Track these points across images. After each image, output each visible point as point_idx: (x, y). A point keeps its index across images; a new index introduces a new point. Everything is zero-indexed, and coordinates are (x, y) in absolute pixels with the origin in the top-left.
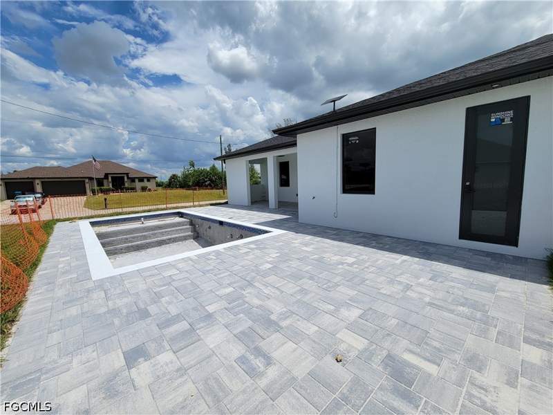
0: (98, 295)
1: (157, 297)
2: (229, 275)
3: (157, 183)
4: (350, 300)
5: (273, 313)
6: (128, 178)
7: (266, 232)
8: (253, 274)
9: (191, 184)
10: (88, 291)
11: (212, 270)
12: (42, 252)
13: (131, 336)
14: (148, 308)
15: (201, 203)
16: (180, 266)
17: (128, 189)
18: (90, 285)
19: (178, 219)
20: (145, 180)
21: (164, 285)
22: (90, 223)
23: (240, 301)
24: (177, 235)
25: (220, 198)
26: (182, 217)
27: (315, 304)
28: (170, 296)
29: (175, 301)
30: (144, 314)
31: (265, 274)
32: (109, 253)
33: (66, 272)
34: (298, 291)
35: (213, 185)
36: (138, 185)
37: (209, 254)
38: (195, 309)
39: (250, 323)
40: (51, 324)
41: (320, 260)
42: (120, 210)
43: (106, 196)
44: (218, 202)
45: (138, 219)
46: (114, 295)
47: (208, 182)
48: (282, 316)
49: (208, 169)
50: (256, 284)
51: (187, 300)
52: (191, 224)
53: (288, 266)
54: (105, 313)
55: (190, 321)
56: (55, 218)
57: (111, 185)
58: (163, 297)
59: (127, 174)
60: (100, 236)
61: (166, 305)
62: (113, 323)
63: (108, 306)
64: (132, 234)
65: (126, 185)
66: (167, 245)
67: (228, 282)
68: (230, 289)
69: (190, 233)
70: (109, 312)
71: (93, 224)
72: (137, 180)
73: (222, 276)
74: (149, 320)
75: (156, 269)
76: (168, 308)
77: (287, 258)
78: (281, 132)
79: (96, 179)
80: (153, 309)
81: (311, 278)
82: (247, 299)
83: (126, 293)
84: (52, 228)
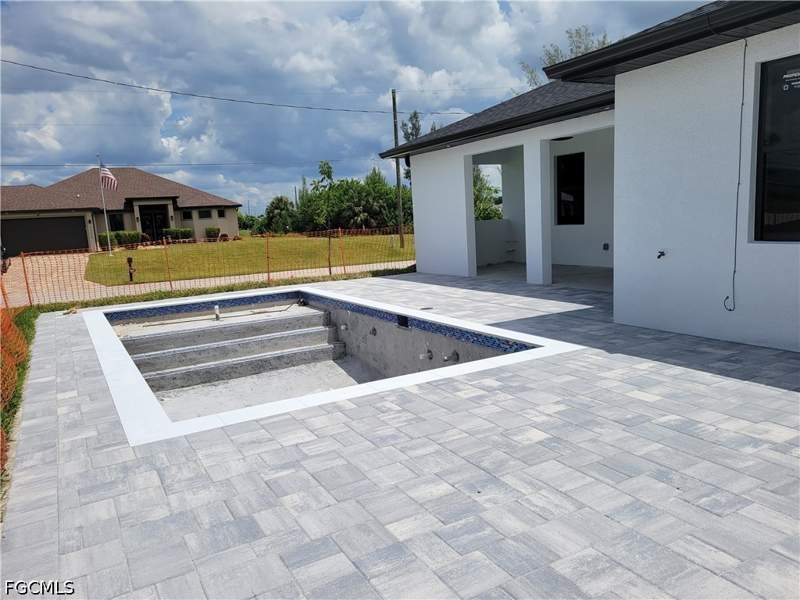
0: (146, 479)
1: (272, 494)
2: (437, 452)
3: (239, 219)
4: (782, 544)
5: (559, 558)
6: (176, 208)
7: (523, 347)
8: (500, 454)
9: (322, 220)
10: (125, 469)
11: (394, 437)
12: (21, 376)
13: (226, 577)
14: (256, 516)
15: (350, 269)
16: (318, 422)
17: (177, 237)
18: (128, 456)
19: (296, 310)
20: (215, 213)
21: (284, 467)
22: (106, 315)
23: (471, 519)
24: (295, 350)
25: (393, 255)
26: (305, 304)
27: (679, 547)
28: (302, 494)
29: (314, 505)
30: (250, 531)
31: (531, 456)
32: (157, 386)
33: (74, 426)
34: (626, 506)
35: (374, 222)
36: (199, 225)
37: (381, 397)
38: (363, 528)
39: (500, 576)
40: (62, 535)
41: (686, 428)
42: (165, 287)
43: (130, 253)
44: (391, 266)
45: (207, 307)
46: (179, 481)
47: (363, 216)
48: (585, 568)
49: (362, 183)
50: (509, 480)
51: (340, 505)
52: (329, 321)
53: (593, 441)
54: (165, 520)
55: (355, 555)
56: (35, 303)
57: (139, 226)
58: (286, 494)
59: (174, 199)
60: (131, 346)
61: (296, 514)
62: (184, 545)
63: (168, 504)
64: (195, 343)
65: (173, 226)
66: (274, 373)
67: (437, 470)
68: (443, 488)
69: (325, 345)
70: (172, 518)
71: (112, 317)
72: (195, 214)
73: (419, 452)
74: (260, 545)
75: (263, 427)
76: (299, 520)
77: (589, 418)
78: (565, 71)
79: (107, 211)
80: (266, 520)
81: (662, 476)
82: (488, 516)
83: (203, 479)
84: (31, 326)
